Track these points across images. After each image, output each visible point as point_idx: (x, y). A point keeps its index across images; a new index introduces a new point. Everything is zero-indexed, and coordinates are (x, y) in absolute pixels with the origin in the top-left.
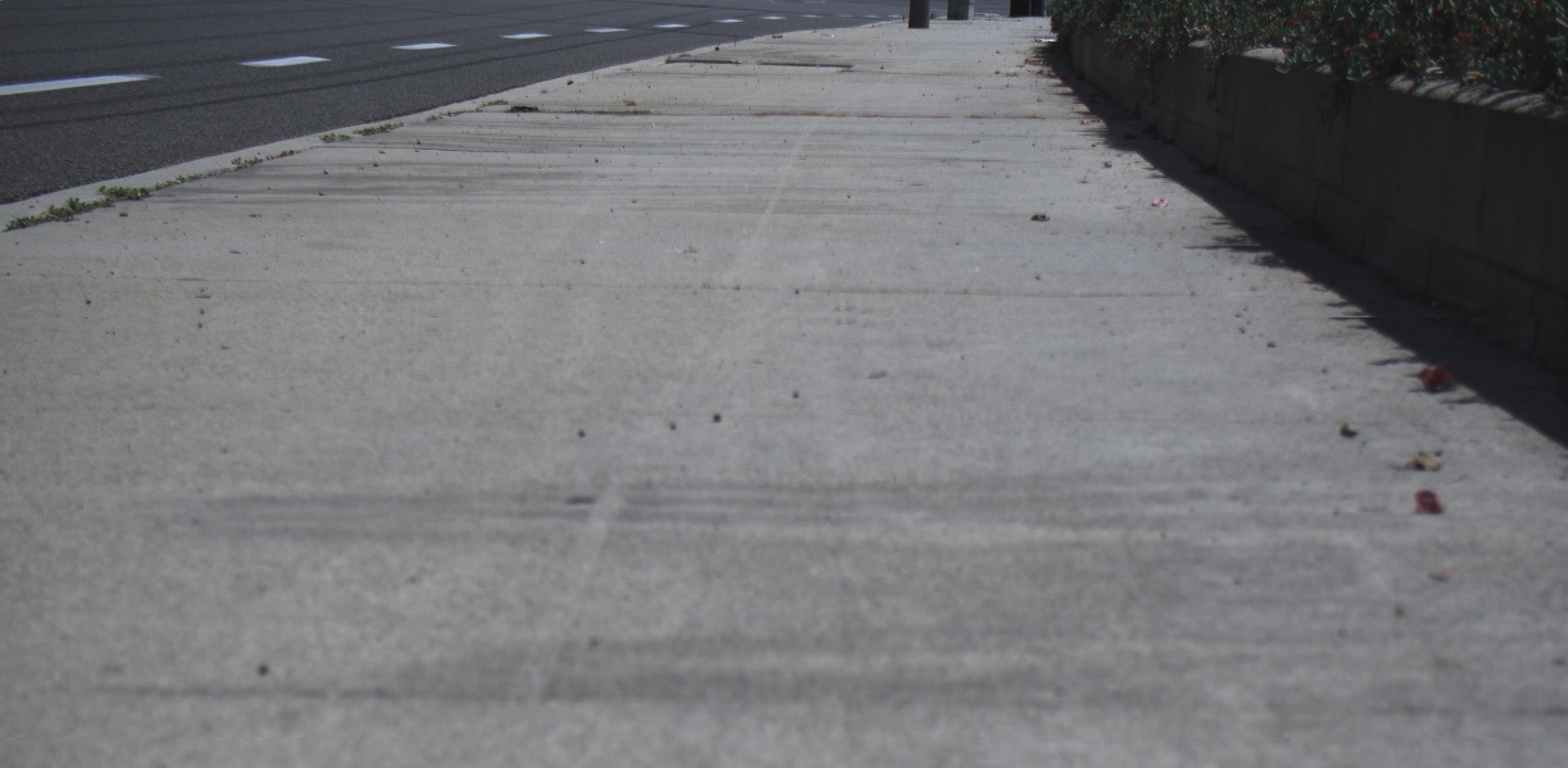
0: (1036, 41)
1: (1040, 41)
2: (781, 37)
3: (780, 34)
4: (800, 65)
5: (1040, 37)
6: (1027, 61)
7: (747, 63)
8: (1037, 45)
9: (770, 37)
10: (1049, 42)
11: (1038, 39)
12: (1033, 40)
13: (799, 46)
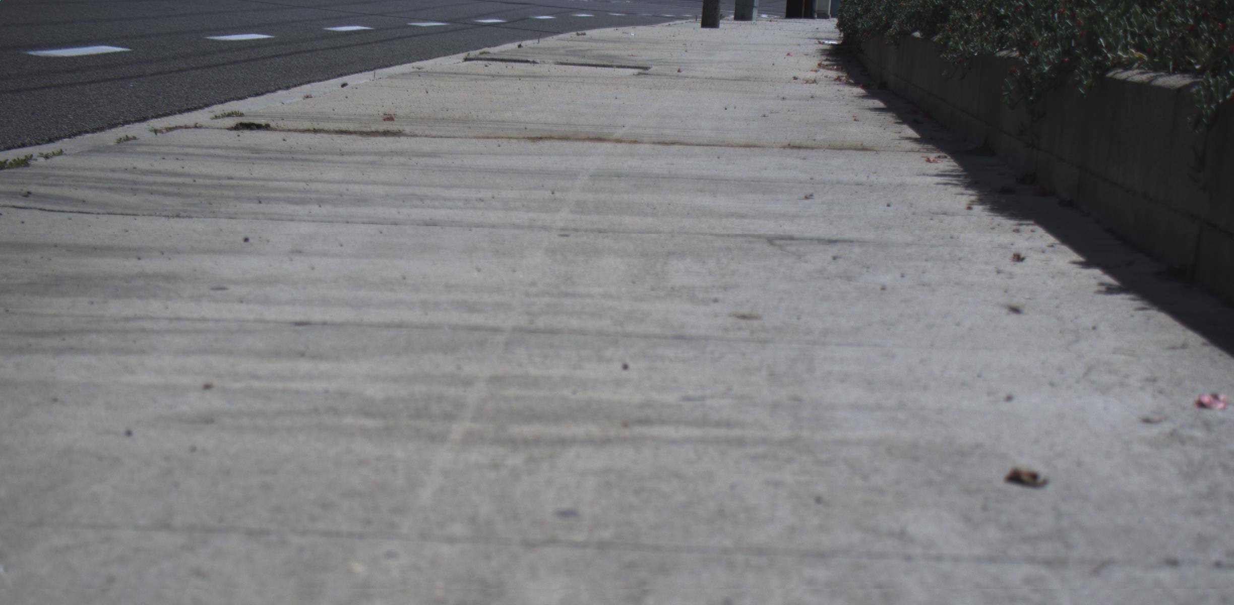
0: (820, 43)
1: (823, 43)
2: (584, 34)
3: (583, 32)
4: (596, 66)
5: (822, 39)
6: (820, 65)
7: (544, 62)
8: (821, 47)
9: (574, 34)
10: (832, 45)
11: (822, 41)
12: (817, 41)
13: (600, 45)
